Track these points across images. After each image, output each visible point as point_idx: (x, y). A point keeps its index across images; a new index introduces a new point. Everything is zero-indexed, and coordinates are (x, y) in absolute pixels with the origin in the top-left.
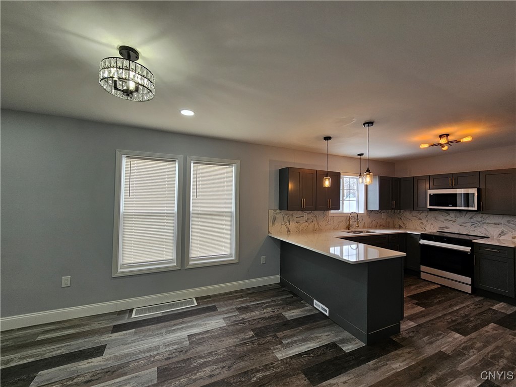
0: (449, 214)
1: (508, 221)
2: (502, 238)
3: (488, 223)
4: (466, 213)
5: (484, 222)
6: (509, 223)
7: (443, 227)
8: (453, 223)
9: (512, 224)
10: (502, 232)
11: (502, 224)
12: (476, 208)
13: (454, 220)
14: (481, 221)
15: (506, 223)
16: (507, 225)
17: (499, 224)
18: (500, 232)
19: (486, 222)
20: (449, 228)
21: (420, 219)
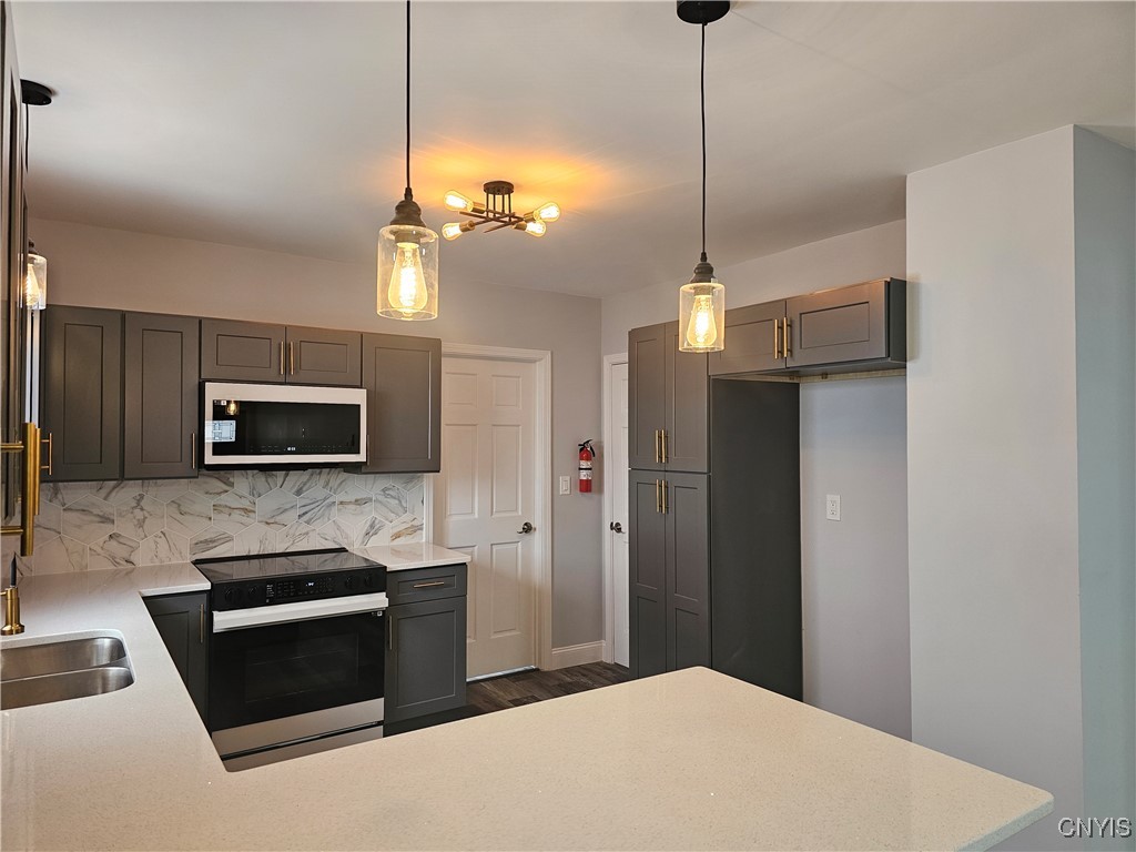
0: (232, 485)
1: (383, 490)
2: (374, 541)
3: (341, 503)
4: (287, 475)
5: (331, 500)
6: (387, 496)
7: (206, 541)
8: (245, 519)
9: (392, 497)
10: (372, 526)
11: (371, 500)
12: (361, 457)
13: (245, 504)
14: (325, 499)
15: (381, 498)
16: (380, 502)
17: (366, 501)
18: (369, 523)
19: (337, 498)
20: (230, 539)
21: (106, 520)
